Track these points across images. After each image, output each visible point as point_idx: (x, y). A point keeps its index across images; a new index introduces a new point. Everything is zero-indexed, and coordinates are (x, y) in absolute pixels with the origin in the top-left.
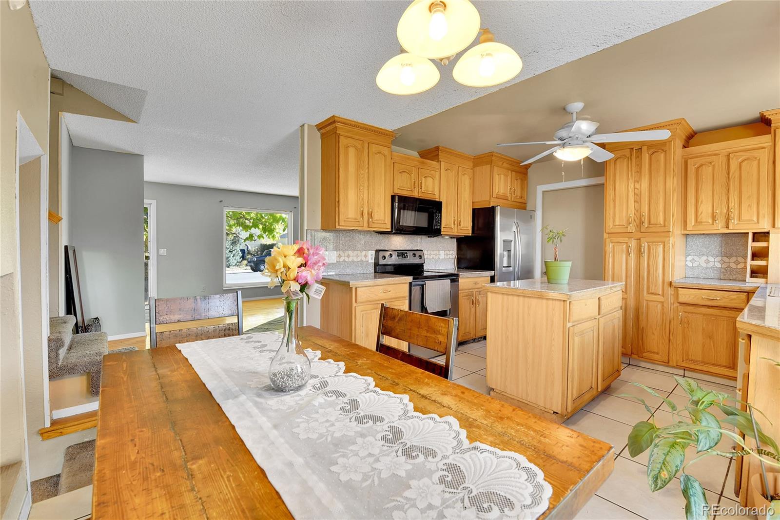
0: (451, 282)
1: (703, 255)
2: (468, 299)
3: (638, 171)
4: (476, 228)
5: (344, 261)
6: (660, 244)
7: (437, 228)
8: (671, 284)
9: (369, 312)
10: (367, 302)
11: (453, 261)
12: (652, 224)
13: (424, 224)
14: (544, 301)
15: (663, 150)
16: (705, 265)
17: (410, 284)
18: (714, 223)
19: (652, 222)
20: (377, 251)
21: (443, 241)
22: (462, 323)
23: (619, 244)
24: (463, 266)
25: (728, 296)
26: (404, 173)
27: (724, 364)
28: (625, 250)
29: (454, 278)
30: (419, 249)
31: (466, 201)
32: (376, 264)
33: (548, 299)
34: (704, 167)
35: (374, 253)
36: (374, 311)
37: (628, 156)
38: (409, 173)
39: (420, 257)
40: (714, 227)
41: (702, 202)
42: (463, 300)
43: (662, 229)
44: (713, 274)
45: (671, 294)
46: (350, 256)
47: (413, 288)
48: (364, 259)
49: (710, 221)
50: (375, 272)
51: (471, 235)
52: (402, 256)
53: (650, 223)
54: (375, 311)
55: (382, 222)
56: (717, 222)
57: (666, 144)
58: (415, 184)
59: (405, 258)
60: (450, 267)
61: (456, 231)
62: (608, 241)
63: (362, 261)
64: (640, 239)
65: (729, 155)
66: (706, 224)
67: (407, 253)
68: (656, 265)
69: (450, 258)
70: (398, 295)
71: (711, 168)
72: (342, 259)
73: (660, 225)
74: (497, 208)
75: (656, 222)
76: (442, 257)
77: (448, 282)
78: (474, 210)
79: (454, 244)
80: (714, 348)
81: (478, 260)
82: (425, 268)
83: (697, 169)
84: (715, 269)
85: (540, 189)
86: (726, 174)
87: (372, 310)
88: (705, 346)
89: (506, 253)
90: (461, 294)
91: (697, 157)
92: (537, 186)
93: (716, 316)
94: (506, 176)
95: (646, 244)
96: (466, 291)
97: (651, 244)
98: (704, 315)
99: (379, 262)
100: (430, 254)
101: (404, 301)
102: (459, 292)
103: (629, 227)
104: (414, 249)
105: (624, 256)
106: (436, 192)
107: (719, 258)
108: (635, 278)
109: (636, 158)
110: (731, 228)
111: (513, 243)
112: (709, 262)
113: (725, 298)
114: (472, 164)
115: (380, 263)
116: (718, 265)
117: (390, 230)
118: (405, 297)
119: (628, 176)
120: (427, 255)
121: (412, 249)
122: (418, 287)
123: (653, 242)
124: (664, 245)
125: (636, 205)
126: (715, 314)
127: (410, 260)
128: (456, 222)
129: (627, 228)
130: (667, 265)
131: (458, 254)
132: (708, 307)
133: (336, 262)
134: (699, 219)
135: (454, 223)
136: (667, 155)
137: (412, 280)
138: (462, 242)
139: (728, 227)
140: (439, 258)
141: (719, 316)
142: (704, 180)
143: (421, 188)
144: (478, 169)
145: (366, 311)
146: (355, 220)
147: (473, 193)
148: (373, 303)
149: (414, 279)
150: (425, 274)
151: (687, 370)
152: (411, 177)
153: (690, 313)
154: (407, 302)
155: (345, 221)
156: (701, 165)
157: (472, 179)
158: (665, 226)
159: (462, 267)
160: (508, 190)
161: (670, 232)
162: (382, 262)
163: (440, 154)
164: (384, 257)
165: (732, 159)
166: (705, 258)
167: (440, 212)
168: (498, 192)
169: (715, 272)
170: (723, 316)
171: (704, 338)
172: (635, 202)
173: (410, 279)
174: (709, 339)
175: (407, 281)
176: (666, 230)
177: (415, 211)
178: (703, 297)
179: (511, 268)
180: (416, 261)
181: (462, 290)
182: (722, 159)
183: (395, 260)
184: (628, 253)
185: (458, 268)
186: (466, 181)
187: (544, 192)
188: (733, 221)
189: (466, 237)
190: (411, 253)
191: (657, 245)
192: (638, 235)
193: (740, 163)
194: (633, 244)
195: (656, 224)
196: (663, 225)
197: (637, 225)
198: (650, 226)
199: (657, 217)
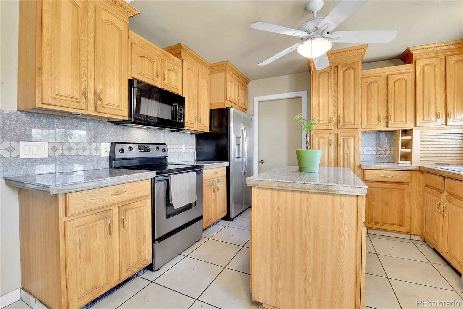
0: (196, 174)
1: (365, 146)
2: (210, 188)
3: (335, 83)
4: (212, 126)
5: (62, 155)
6: (352, 137)
7: (180, 122)
8: (360, 167)
9: (91, 225)
10: (86, 211)
11: (193, 155)
12: (345, 123)
13: (167, 116)
14: (329, 197)
15: (353, 68)
16: (366, 153)
17: (153, 180)
18: (379, 123)
19: (346, 121)
20: (113, 144)
21: (185, 136)
22: (206, 211)
23: (322, 138)
24: (201, 158)
25: (398, 175)
26: (144, 59)
27: (396, 223)
28: (327, 142)
29: (198, 169)
30: (162, 143)
31: (205, 102)
32: (112, 159)
33: (334, 195)
34: (372, 84)
35: (108, 146)
36: (99, 222)
37: (328, 72)
38: (151, 61)
39: (164, 150)
40: (380, 126)
41: (371, 109)
42: (206, 190)
43: (353, 127)
44: (371, 159)
45: (359, 174)
46: (72, 149)
47: (156, 184)
48: (94, 152)
49: (377, 122)
50: (111, 167)
51: (208, 131)
52: (144, 149)
53: (344, 122)
54: (103, 221)
55: (117, 108)
56: (381, 122)
57: (355, 64)
58: (157, 74)
59: (147, 151)
60: (191, 160)
61: (197, 127)
62: (314, 135)
63: (91, 155)
64: (337, 134)
65: (388, 77)
66: (374, 124)
67: (149, 146)
68: (349, 153)
69: (190, 152)
70: (138, 195)
71: (376, 85)
72: (58, 153)
73: (351, 124)
74: (231, 109)
75: (348, 121)
76: (184, 151)
77: (193, 174)
78: (211, 110)
79: (193, 139)
80: (390, 212)
81: (215, 153)
82: (169, 161)
83: (368, 86)
84: (373, 155)
85: (257, 99)
86: (386, 89)
87: (96, 221)
88: (383, 211)
89: (236, 147)
90: (205, 184)
91: (367, 77)
92: (255, 97)
93: (390, 188)
94: (236, 85)
95: (342, 137)
96: (209, 181)
97: (345, 137)
98: (382, 188)
99: (115, 156)
100: (173, 148)
101: (144, 201)
102: (203, 182)
103: (330, 125)
104: (157, 143)
105: (326, 147)
106: (180, 88)
107: (375, 148)
108: (334, 163)
109: (334, 74)
110: (390, 127)
111: (241, 139)
112: (369, 151)
113: (396, 176)
114: (208, 72)
115: (117, 157)
116: (375, 153)
117: (127, 118)
118: (146, 196)
119: (329, 87)
120: (170, 148)
121: (155, 143)
122: (163, 183)
123: (346, 136)
124: (355, 138)
125: (334, 108)
126: (390, 187)
127: (153, 153)
128: (197, 119)
129: (328, 125)
130: (357, 153)
131: (197, 149)
132: (385, 182)
133: (47, 157)
134: (370, 120)
135: (195, 119)
136: (356, 72)
137: (155, 175)
138: (201, 137)
139: (387, 126)
140: (181, 152)
141: (393, 189)
142: (372, 93)
143: (164, 80)
144: (214, 76)
145: (87, 224)
146: (73, 100)
147: (210, 95)
148: (99, 211)
149: (157, 174)
150: (169, 167)
151: (369, 229)
152: (153, 66)
153: (373, 187)
154: (149, 201)
155: (52, 97)
156: (370, 83)
157: (209, 83)
158: (355, 124)
159: (201, 160)
160: (237, 97)
161: (359, 128)
162: (118, 155)
163: (182, 52)
164: (122, 151)
165: (390, 79)
166: (366, 148)
167: (184, 107)
168: (230, 97)
169: (373, 157)
170: (395, 189)
171: (383, 206)
172: (333, 106)
173: (152, 174)
174: (386, 206)
175: (148, 178)
176: (356, 127)
177: (159, 102)
178: (382, 176)
179: (241, 159)
180: (160, 154)
181: (206, 180)
182: (384, 80)
183: (136, 153)
184: (329, 144)
185: (197, 160)
186: (204, 84)
187: (259, 102)
188: (391, 122)
189: (205, 134)
190: (155, 146)
191: (350, 138)
192: (336, 131)
193: (395, 82)
194: (333, 138)
195: (349, 123)
196: (353, 123)
197: (335, 124)
198: (344, 124)
199: (349, 117)
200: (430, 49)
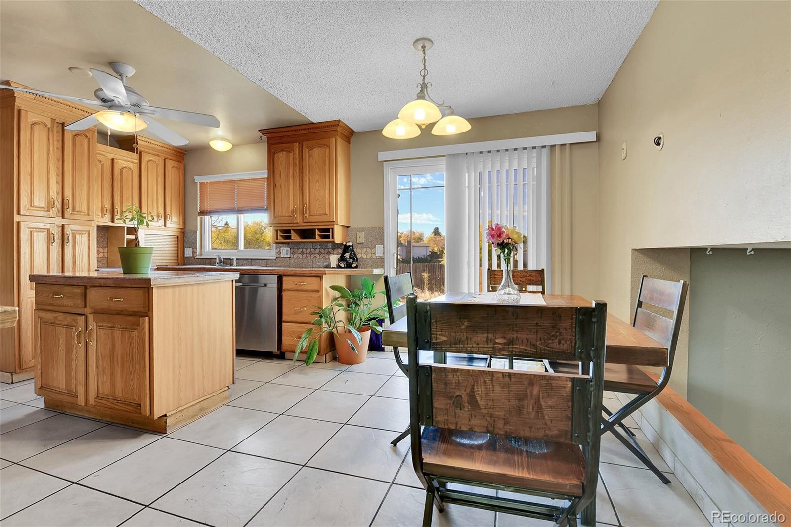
3: (59, 148)
6: (84, 232)
15: (87, 137)
18: (104, 217)
19: (76, 208)
23: (38, 230)
28: (46, 237)
37: (49, 127)
40: (104, 220)
43: (86, 218)
53: (74, 210)
56: (106, 215)
62: (23, 225)
64: (63, 226)
65: (113, 160)
68: (82, 254)
71: (100, 166)
73: (83, 213)
75: (79, 209)
86: (110, 175)
95: (70, 232)
97: (75, 232)
103: (51, 211)
105: (45, 245)
109: (57, 133)
110: (115, 223)
119: (49, 150)
123: (77, 231)
124: (89, 234)
125: (58, 186)
129: (49, 211)
130: (93, 254)
136: (91, 144)
139: (112, 221)
158: (88, 214)
165: (116, 164)
172: (57, 183)
176: (90, 219)
182: (109, 163)
184: (51, 241)
188: (116, 217)
191: (82, 233)
192: (60, 221)
193: (121, 169)
194: (57, 233)
195: (80, 212)
196: (86, 213)
197: (58, 210)
198: (74, 212)
199: (81, 204)
200: (154, 146)
